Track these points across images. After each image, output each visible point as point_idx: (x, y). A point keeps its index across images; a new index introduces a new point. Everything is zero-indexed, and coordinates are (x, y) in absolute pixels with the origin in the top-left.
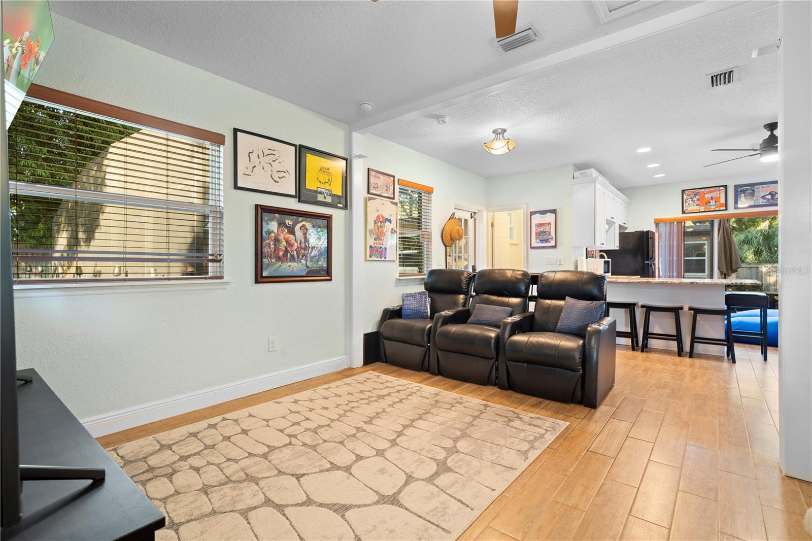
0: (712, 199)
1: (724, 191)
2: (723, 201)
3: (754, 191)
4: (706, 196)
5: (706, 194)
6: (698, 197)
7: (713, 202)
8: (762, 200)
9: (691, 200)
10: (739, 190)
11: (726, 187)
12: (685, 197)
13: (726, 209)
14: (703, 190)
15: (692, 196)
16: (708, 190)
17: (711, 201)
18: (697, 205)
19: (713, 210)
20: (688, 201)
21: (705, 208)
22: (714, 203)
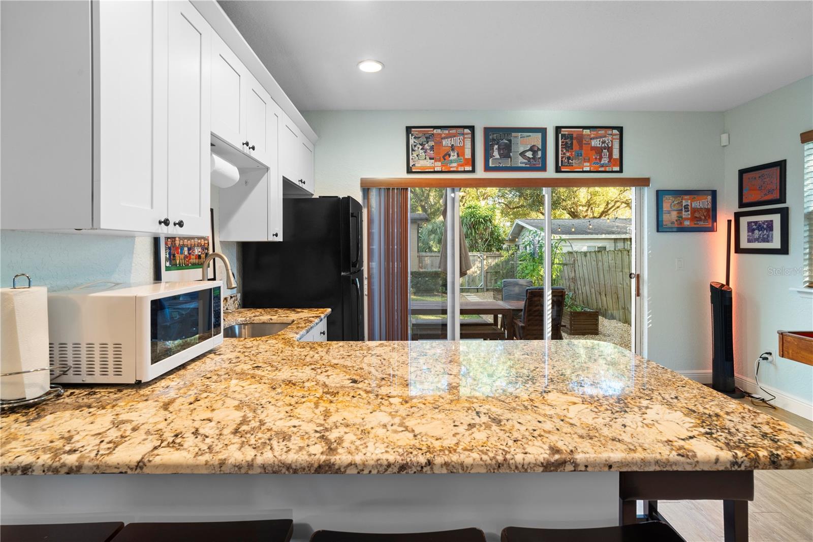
0: (453, 150)
1: (470, 136)
2: (468, 154)
3: (510, 141)
4: (444, 142)
5: (444, 138)
6: (431, 143)
7: (454, 156)
8: (521, 159)
9: (421, 147)
10: (491, 137)
11: (472, 128)
12: (412, 141)
13: (473, 171)
14: (439, 131)
15: (423, 139)
16: (447, 132)
17: (452, 154)
18: (431, 159)
19: (454, 169)
20: (416, 149)
21: (442, 166)
22: (456, 157)
